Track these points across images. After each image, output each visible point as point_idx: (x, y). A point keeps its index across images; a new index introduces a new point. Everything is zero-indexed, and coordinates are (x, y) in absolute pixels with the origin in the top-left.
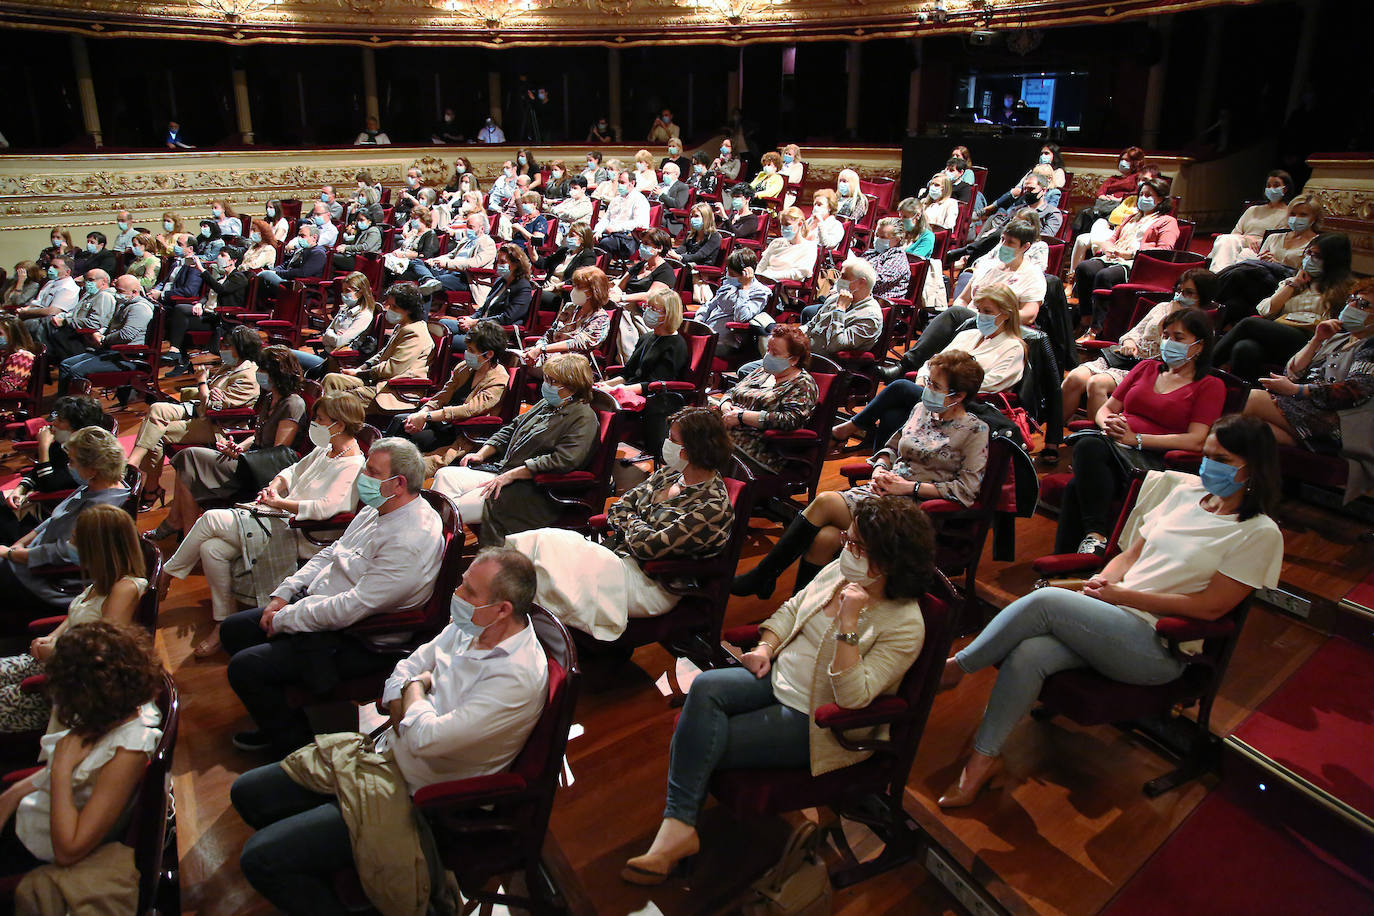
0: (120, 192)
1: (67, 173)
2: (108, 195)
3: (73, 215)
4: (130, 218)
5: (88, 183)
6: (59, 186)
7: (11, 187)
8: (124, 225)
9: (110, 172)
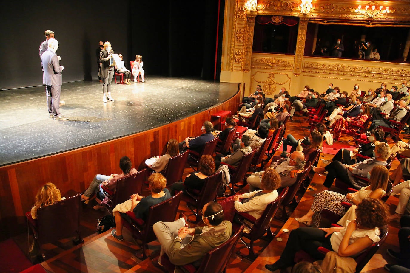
0: (406, 75)
1: (392, 68)
2: (402, 76)
3: (389, 80)
4: (407, 83)
5: (397, 72)
6: (389, 71)
7: (376, 70)
8: (403, 85)
9: (405, 69)
